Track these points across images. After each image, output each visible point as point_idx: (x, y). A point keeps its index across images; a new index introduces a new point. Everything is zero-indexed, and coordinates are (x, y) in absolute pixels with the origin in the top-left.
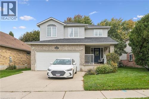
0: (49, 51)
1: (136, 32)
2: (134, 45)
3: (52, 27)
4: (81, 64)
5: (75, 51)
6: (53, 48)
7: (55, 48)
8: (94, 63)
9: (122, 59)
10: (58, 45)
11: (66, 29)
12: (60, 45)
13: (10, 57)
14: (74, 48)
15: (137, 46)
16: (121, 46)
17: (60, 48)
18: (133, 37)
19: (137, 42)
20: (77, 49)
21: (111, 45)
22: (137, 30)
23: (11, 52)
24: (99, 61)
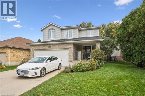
0: (43, 50)
1: (123, 28)
2: (121, 41)
3: (51, 31)
4: (70, 61)
5: (64, 49)
6: (47, 47)
7: (48, 47)
8: (81, 60)
9: (116, 55)
10: (51, 44)
11: (63, 31)
12: (52, 44)
13: (24, 56)
14: (63, 46)
15: (123, 42)
16: (113, 44)
17: (52, 47)
18: (119, 33)
19: (123, 37)
20: (66, 47)
21: (97, 42)
22: (124, 25)
23: (24, 52)
24: (88, 58)
